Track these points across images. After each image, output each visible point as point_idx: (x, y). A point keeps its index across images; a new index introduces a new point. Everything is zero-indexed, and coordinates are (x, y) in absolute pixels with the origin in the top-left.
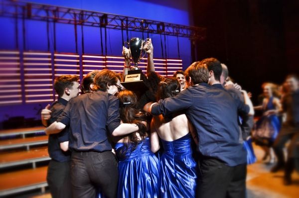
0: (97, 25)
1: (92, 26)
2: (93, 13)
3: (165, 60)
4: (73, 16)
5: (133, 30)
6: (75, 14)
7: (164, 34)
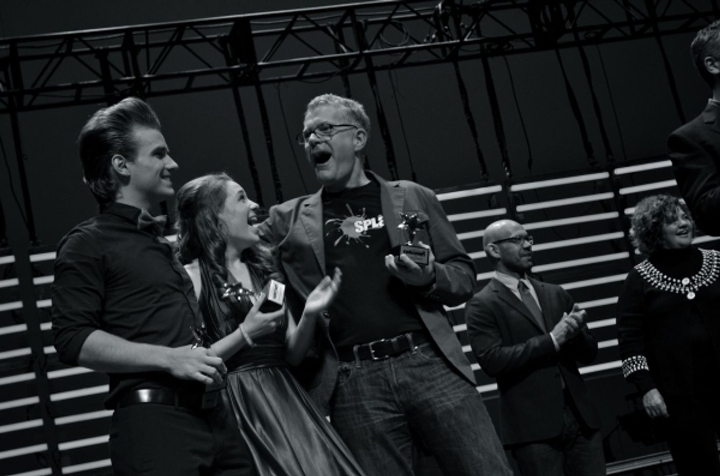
0: (216, 80)
1: (188, 89)
2: (181, 28)
3: (604, 175)
4: (96, 64)
5: (401, 64)
6: (102, 55)
7: (578, 44)
